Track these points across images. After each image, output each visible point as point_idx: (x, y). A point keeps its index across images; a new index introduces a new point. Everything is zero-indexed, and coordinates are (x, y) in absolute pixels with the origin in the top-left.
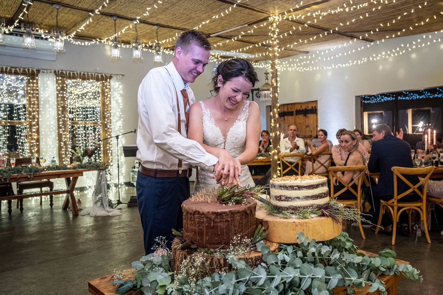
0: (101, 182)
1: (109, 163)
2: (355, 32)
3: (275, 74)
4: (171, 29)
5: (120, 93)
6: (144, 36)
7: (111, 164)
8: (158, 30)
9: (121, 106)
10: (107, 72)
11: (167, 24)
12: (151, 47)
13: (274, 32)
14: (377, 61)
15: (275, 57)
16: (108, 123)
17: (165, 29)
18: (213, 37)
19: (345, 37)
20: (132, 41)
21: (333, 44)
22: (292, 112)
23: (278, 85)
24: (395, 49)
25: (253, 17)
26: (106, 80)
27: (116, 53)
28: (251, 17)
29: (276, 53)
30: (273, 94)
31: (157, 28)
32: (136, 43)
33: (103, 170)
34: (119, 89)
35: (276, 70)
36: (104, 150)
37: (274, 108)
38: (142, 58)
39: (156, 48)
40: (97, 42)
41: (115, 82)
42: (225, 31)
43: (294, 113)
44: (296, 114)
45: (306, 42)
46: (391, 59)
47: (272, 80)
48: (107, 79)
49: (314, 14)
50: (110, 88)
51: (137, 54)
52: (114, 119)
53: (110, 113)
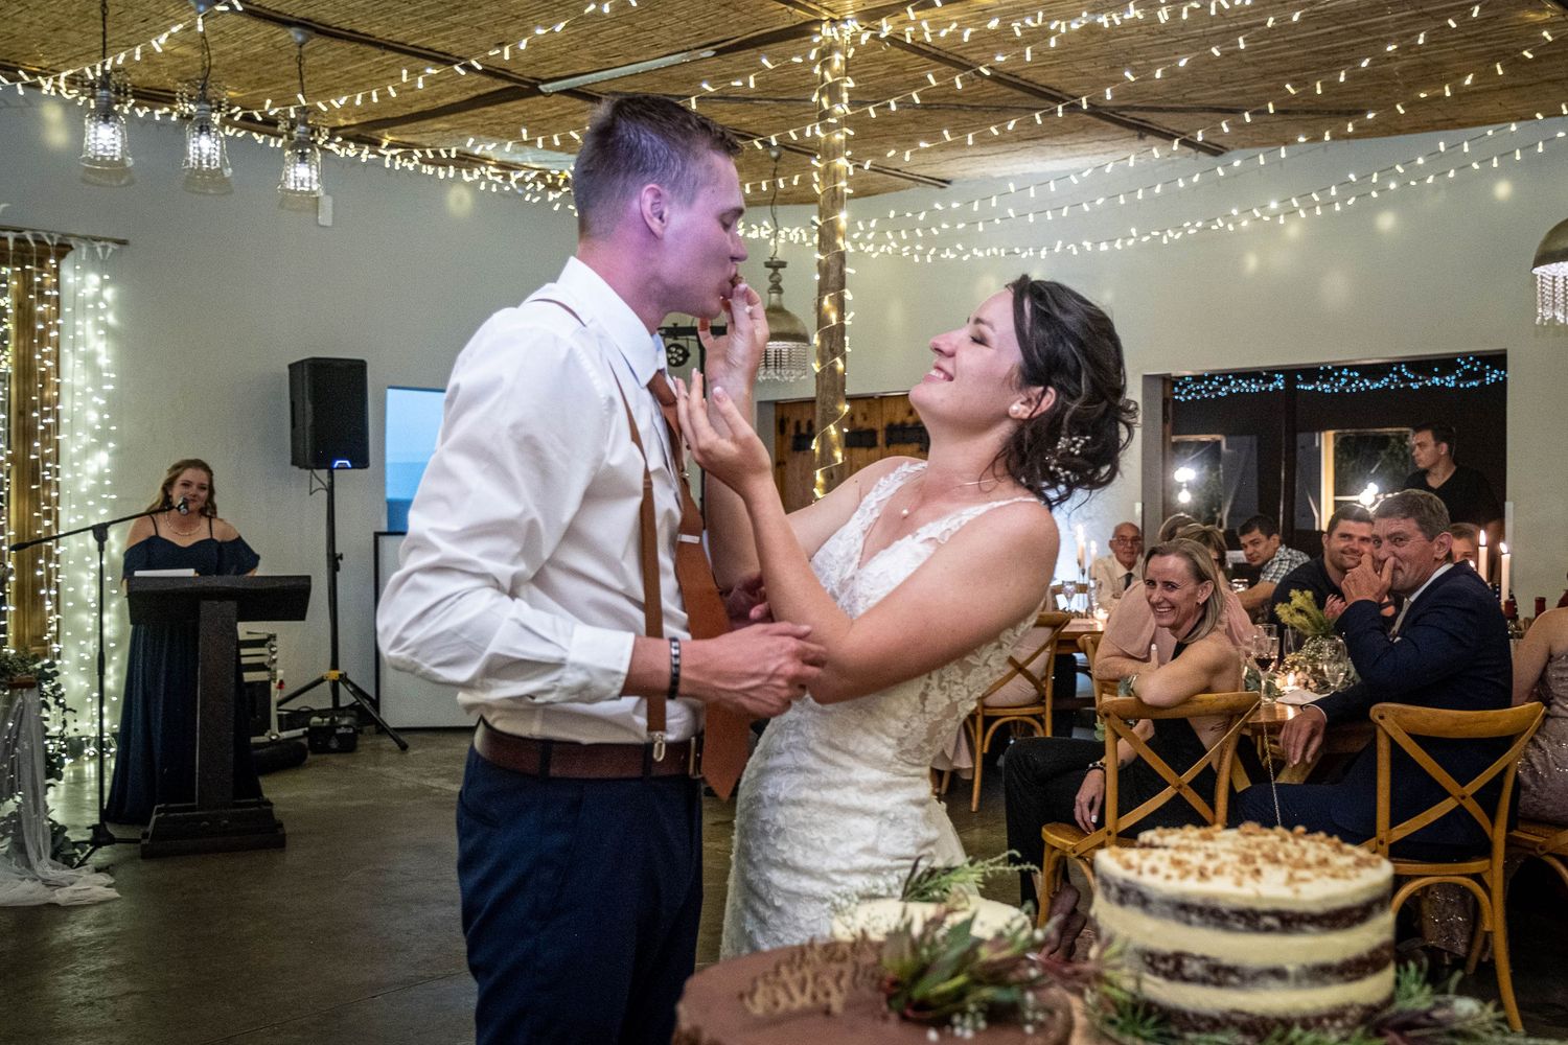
0: (15, 744)
1: (45, 644)
2: (1160, 110)
3: (833, 276)
4: (363, 48)
5: (105, 326)
6: (233, 72)
7: (55, 648)
8: (306, 48)
9: (109, 380)
10: (45, 221)
11: (346, 25)
12: (269, 124)
13: (833, 91)
14: (1239, 232)
15: (835, 200)
16: (45, 459)
17: (336, 44)
18: (548, 95)
19: (1115, 127)
20: (182, 88)
21: (1058, 152)
22: (873, 433)
23: (847, 322)
24: (1324, 190)
25: (743, 18)
26: (41, 263)
27: (105, 139)
28: (733, 17)
29: (843, 184)
30: (823, 361)
31: (300, 38)
32: (203, 99)
33: (30, 685)
34: (102, 305)
35: (842, 256)
36: (20, 586)
37: (825, 423)
38: (228, 172)
39: (292, 128)
40: (19, 85)
41: (84, 271)
42: (606, 74)
43: (881, 438)
44: (889, 442)
45: (970, 142)
46: (1293, 231)
47: (820, 301)
48: (48, 255)
49: (1016, 26)
50: (58, 298)
51: (206, 151)
52: (72, 442)
53: (57, 415)
